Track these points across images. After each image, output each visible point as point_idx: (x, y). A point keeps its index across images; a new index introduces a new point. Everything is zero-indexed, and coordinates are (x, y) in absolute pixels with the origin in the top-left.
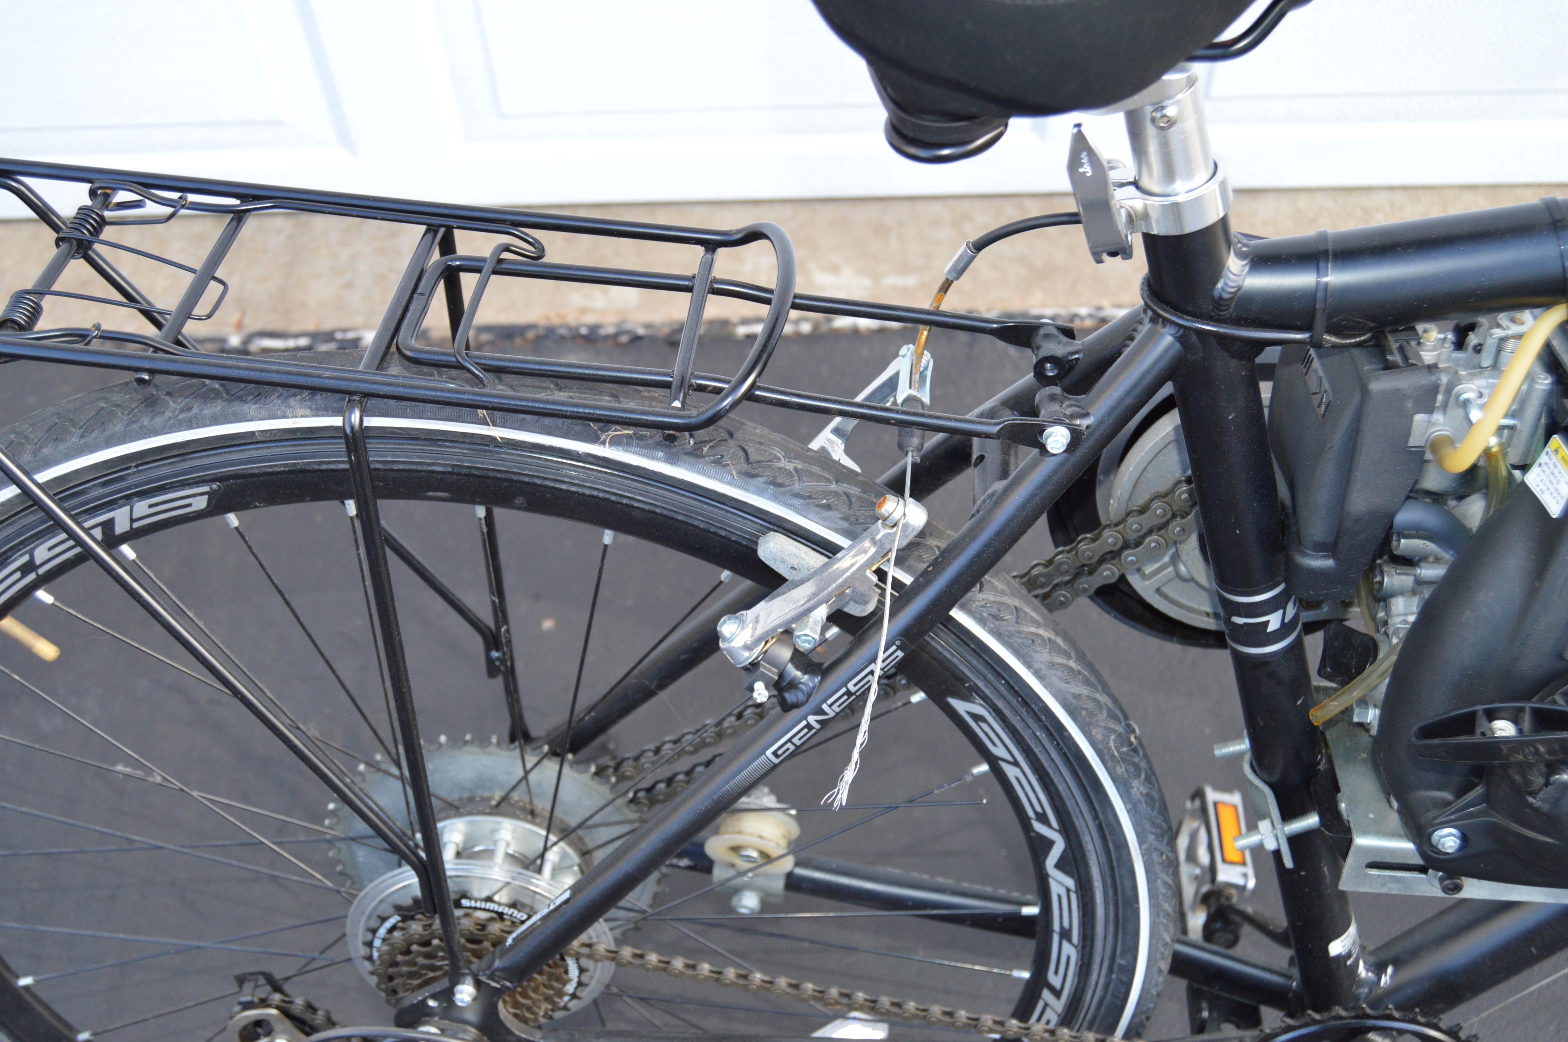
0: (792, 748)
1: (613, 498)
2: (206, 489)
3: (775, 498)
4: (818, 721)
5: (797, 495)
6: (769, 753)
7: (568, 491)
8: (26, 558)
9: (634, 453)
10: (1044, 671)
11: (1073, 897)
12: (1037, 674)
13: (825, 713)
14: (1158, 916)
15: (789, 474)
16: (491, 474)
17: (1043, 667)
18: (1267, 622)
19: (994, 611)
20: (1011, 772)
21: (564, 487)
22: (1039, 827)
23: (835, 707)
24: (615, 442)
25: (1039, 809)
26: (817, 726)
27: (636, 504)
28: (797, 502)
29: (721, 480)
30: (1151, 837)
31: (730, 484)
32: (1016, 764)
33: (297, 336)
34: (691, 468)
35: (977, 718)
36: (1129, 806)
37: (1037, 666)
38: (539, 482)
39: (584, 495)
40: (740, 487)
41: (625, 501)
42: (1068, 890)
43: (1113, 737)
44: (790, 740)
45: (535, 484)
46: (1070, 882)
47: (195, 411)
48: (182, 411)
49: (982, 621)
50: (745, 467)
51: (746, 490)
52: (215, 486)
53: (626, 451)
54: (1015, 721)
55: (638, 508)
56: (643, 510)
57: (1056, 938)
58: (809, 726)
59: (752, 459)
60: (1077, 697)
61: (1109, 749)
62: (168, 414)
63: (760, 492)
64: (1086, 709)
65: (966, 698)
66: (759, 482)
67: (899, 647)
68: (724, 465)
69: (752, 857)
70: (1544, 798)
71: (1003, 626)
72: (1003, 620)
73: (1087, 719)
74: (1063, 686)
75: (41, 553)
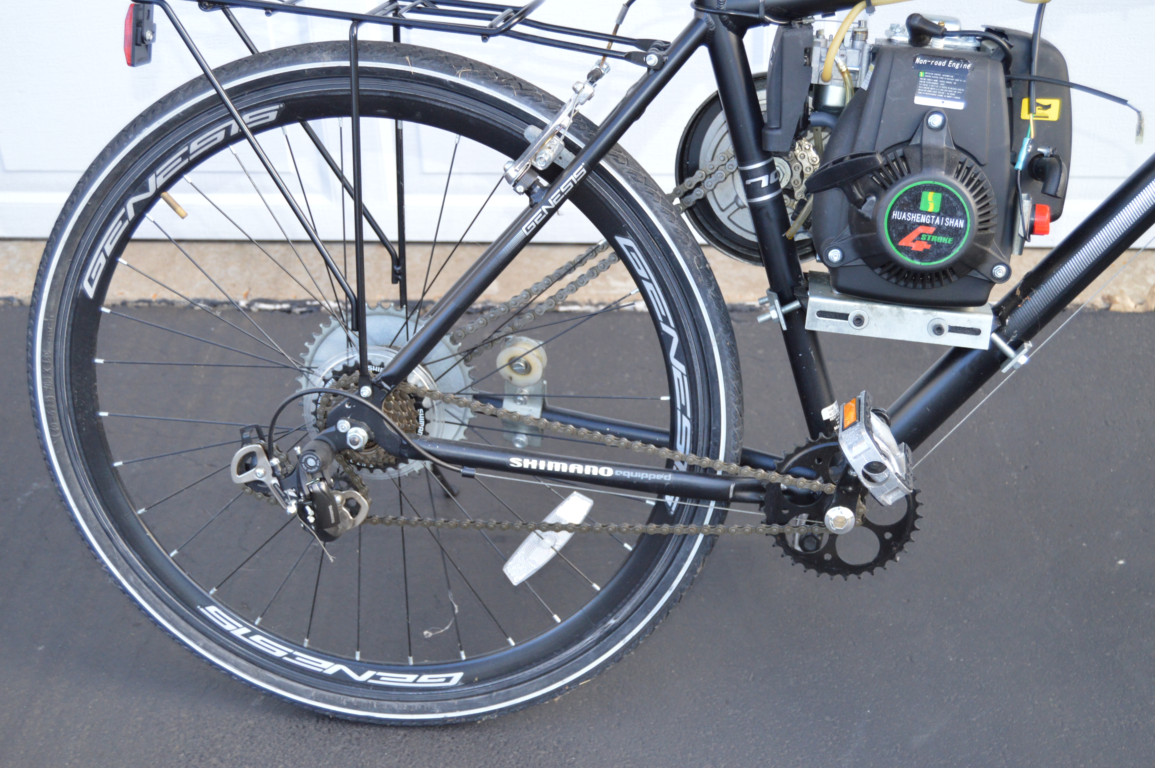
0: (535, 226)
1: (461, 111)
2: (277, 107)
3: (533, 107)
4: (547, 209)
5: (543, 106)
6: (524, 228)
7: (441, 107)
8: (186, 149)
9: (471, 81)
10: (659, 213)
11: (685, 378)
12: (656, 213)
13: (550, 205)
14: (729, 389)
15: (540, 96)
16: (408, 97)
17: (658, 210)
18: (761, 181)
19: (634, 176)
20: (648, 286)
21: (439, 104)
22: (665, 327)
23: (554, 201)
24: (464, 75)
25: (664, 314)
26: (547, 213)
27: (471, 114)
28: (543, 109)
29: (509, 96)
30: (721, 329)
31: (513, 98)
32: (650, 281)
34: (496, 89)
35: (630, 249)
36: (707, 305)
37: (656, 209)
38: (428, 101)
39: (448, 109)
40: (517, 100)
41: (466, 113)
42: (682, 374)
43: (695, 257)
44: (533, 221)
45: (426, 103)
46: (683, 368)
47: (280, 60)
48: (275, 60)
49: (628, 180)
50: (520, 91)
51: (520, 102)
52: (282, 106)
53: (468, 80)
54: (647, 248)
55: (472, 117)
56: (474, 118)
57: (679, 413)
58: (543, 213)
59: (523, 88)
60: (676, 230)
61: (694, 264)
62: (268, 62)
63: (526, 103)
64: (681, 239)
65: (624, 235)
66: (526, 98)
67: (584, 167)
68: (511, 89)
69: (521, 366)
70: (866, 210)
71: (638, 185)
72: (638, 181)
73: (682, 245)
74: (669, 223)
75: (194, 146)
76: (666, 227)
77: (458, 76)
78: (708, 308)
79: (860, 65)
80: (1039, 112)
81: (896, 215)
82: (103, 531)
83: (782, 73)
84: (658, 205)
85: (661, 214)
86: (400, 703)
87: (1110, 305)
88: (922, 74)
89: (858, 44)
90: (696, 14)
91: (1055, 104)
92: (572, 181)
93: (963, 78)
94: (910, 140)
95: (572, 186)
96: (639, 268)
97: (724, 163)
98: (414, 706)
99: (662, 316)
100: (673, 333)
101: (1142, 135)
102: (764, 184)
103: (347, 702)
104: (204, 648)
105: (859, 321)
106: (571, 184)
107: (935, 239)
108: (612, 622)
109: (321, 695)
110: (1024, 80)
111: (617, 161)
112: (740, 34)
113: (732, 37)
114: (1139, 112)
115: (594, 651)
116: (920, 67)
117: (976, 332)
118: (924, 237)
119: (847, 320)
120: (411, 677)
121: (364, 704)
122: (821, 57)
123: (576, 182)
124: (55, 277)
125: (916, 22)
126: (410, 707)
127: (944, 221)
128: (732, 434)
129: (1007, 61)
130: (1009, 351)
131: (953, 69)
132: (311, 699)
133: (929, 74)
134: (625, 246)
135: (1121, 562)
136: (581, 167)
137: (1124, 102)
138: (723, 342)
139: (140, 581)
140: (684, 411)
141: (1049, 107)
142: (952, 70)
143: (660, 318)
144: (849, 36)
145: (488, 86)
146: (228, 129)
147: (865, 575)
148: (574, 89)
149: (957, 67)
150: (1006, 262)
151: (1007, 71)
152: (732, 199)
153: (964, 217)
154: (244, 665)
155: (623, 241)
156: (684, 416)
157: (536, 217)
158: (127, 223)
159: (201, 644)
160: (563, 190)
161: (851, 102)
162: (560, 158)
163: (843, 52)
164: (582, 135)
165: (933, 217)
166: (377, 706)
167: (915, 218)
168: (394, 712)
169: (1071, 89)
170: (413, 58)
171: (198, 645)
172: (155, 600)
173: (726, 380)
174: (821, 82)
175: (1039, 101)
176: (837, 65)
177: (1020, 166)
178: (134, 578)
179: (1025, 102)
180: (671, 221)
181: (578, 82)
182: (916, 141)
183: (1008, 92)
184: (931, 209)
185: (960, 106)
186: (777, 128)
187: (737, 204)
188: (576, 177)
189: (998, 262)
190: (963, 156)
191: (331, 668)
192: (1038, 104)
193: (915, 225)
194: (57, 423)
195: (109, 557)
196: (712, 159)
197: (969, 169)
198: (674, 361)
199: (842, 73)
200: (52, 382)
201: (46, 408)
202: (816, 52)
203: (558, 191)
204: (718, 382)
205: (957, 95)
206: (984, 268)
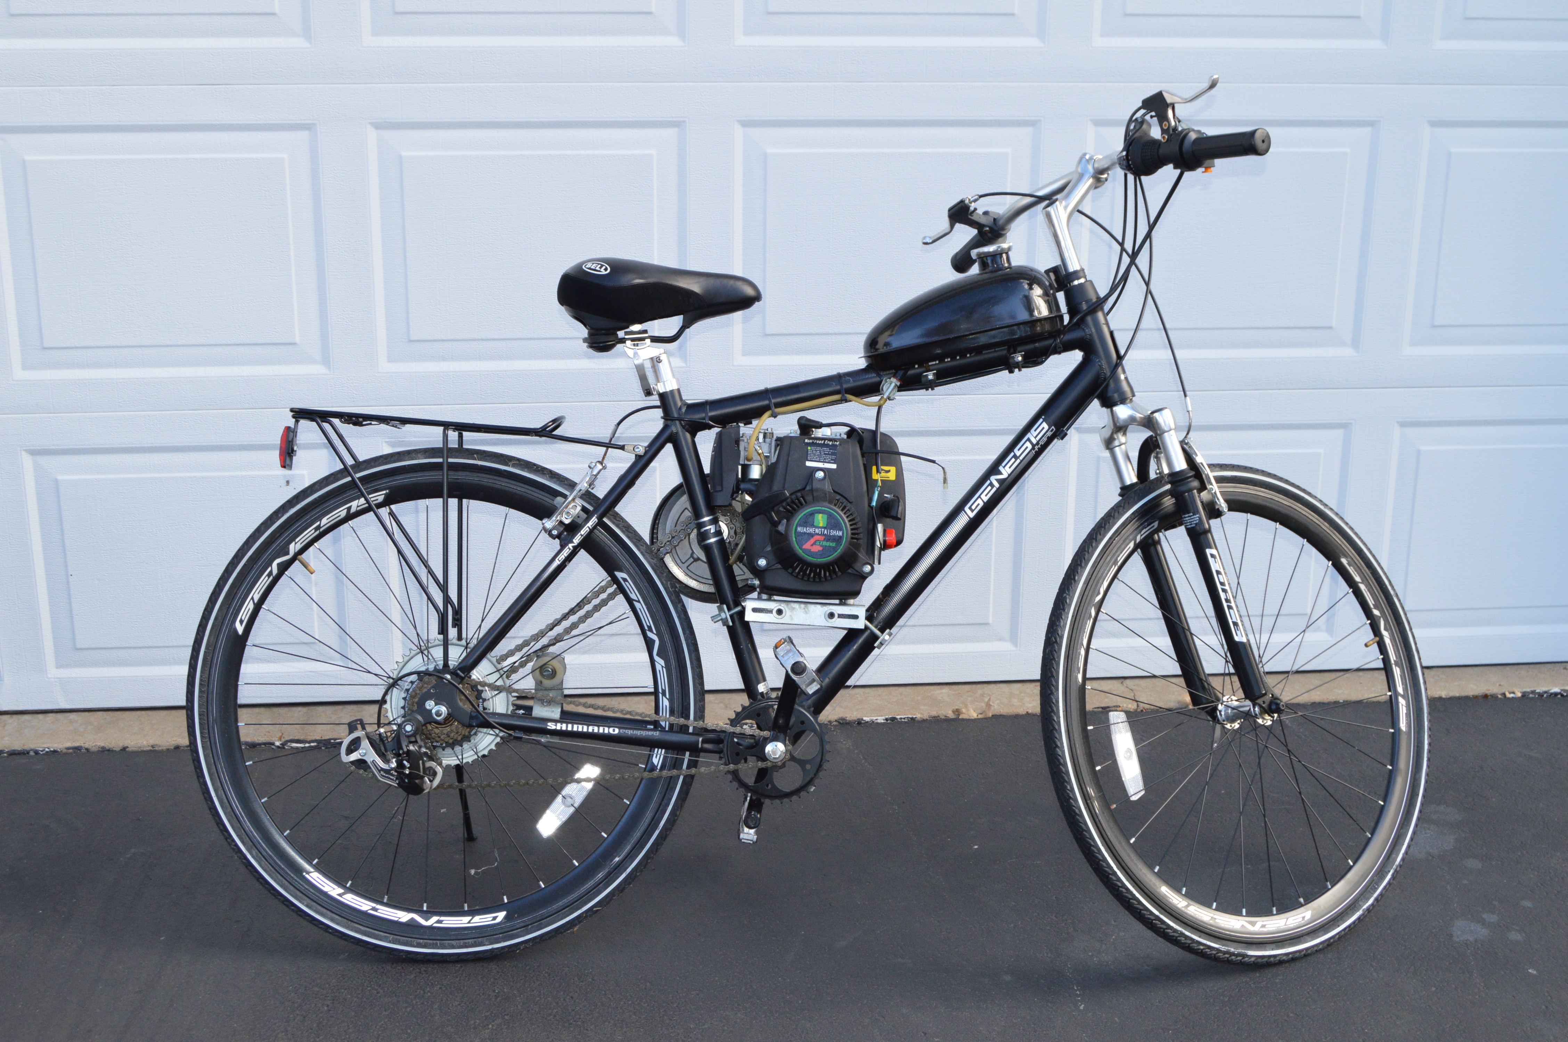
0: (564, 558)
1: (510, 490)
2: (384, 492)
3: (559, 485)
4: (573, 547)
5: (566, 485)
6: (557, 560)
8: (318, 523)
9: (519, 469)
10: (645, 553)
11: (664, 669)
12: (642, 553)
15: (561, 478)
16: (474, 482)
17: (643, 551)
18: (710, 529)
19: (626, 529)
20: (637, 605)
22: (649, 634)
24: (513, 466)
25: (648, 624)
27: (518, 492)
28: (566, 487)
29: (544, 479)
31: (547, 481)
32: (639, 601)
33: (309, 742)
34: (535, 474)
35: (625, 580)
40: (550, 482)
41: (514, 491)
42: (662, 667)
44: (563, 554)
46: (662, 662)
49: (623, 531)
50: (549, 475)
52: (387, 491)
54: (636, 576)
55: (518, 494)
57: (661, 695)
58: (569, 549)
59: (552, 475)
63: (555, 483)
65: (621, 571)
66: (554, 479)
67: (596, 517)
68: (545, 474)
69: (549, 671)
70: (781, 528)
71: (630, 535)
72: (630, 532)
73: (660, 574)
74: (652, 560)
75: (324, 521)
76: (649, 563)
77: (509, 466)
78: (679, 617)
79: (770, 452)
80: (883, 474)
81: (799, 529)
82: (234, 816)
83: (721, 455)
84: (643, 548)
85: (646, 554)
86: (457, 941)
87: (959, 715)
88: (809, 448)
89: (768, 440)
90: (664, 423)
91: (893, 469)
92: (588, 527)
93: (835, 450)
94: (804, 489)
95: (589, 530)
96: (631, 593)
97: (683, 528)
98: (469, 942)
99: (647, 626)
100: (655, 637)
101: (947, 483)
102: (712, 531)
103: (417, 943)
104: (307, 906)
105: (780, 612)
106: (588, 529)
107: (825, 543)
108: (617, 859)
109: (397, 939)
110: (873, 453)
111: (616, 520)
112: (693, 435)
113: (688, 435)
114: (943, 468)
115: (604, 884)
116: (808, 444)
117: (855, 617)
118: (818, 543)
119: (772, 613)
120: (466, 919)
121: (430, 943)
122: (745, 448)
123: (591, 528)
124: (216, 618)
125: (803, 422)
126: (466, 943)
127: (830, 532)
128: (698, 707)
129: (861, 442)
130: (878, 633)
131: (828, 444)
132: (390, 942)
133: (814, 448)
134: (622, 578)
135: (976, 847)
136: (594, 517)
137: (934, 462)
138: (690, 641)
139: (260, 855)
140: (664, 694)
141: (888, 471)
142: (828, 446)
143: (646, 628)
144: (761, 436)
145: (529, 472)
146: (349, 508)
147: (795, 798)
148: (590, 467)
149: (831, 444)
150: (871, 563)
151: (861, 449)
152: (689, 556)
153: (841, 529)
154: (337, 919)
155: (620, 575)
156: (664, 698)
157: (566, 552)
158: (271, 578)
159: (305, 903)
160: (583, 534)
161: (766, 472)
162: (579, 517)
163: (759, 445)
164: (592, 502)
165: (823, 530)
166: (440, 944)
167: (811, 530)
168: (453, 947)
169: (901, 456)
170: (479, 456)
171: (303, 904)
172: (271, 870)
173: (692, 668)
174: (746, 462)
175: (883, 467)
176: (756, 450)
177: (874, 504)
178: (256, 852)
179: (874, 468)
180: (652, 559)
181: (592, 462)
182: (808, 488)
183: (863, 460)
184: (821, 525)
185: (834, 466)
186: (720, 491)
187: (693, 558)
188: (591, 524)
189: (864, 562)
190: (838, 497)
191: (404, 917)
192: (883, 470)
193: (811, 535)
194: (206, 731)
195: (238, 836)
196: (675, 526)
197: (842, 503)
198: (656, 658)
199: (759, 454)
200: (205, 699)
201: (200, 719)
202: (742, 445)
203: (580, 534)
204: (687, 669)
205: (832, 460)
206: (857, 566)
